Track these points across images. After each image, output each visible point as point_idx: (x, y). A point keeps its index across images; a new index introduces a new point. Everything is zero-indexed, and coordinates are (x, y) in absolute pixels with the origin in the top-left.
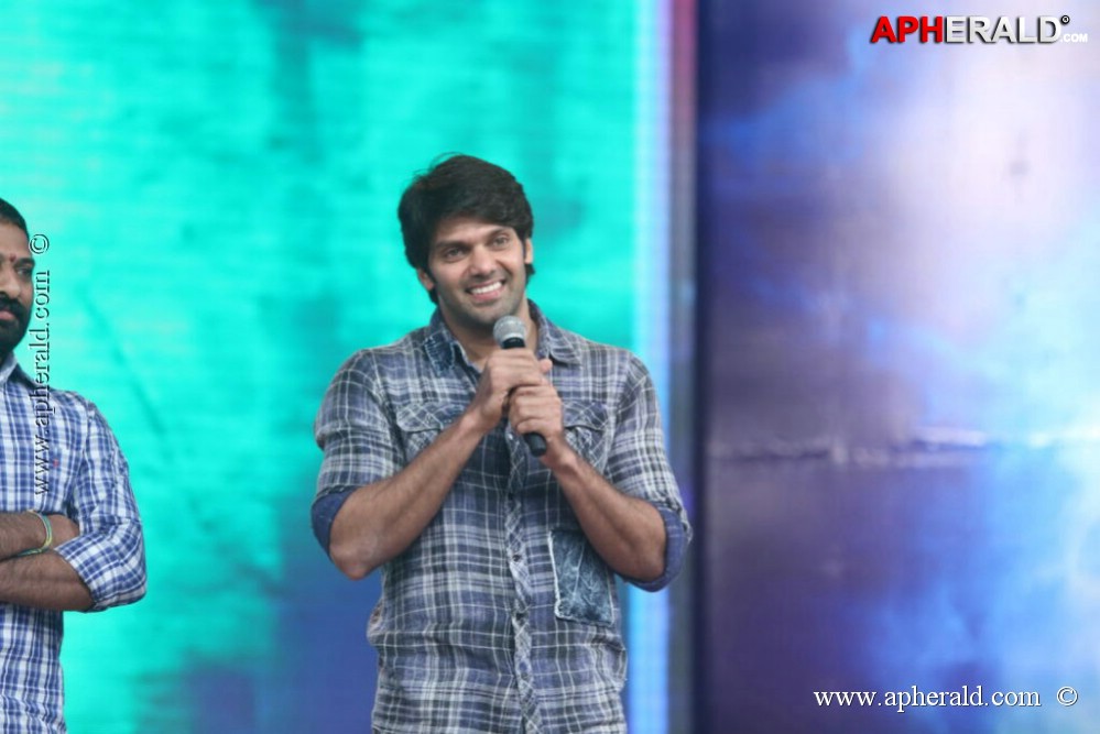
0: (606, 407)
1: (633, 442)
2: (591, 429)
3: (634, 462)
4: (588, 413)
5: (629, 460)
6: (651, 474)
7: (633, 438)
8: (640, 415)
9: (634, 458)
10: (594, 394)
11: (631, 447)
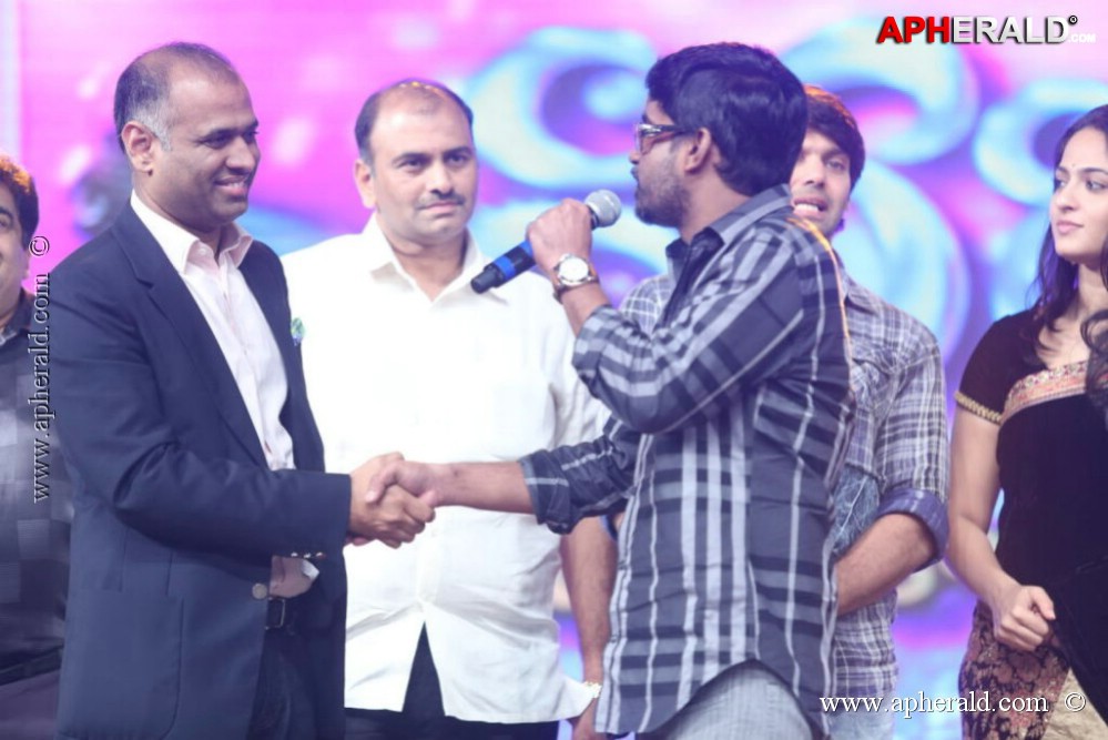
0: (894, 355)
1: (919, 405)
2: (879, 370)
3: (914, 425)
4: (878, 354)
5: (910, 421)
6: (926, 439)
7: (920, 400)
8: (928, 378)
9: (915, 421)
10: (885, 341)
11: (915, 410)
